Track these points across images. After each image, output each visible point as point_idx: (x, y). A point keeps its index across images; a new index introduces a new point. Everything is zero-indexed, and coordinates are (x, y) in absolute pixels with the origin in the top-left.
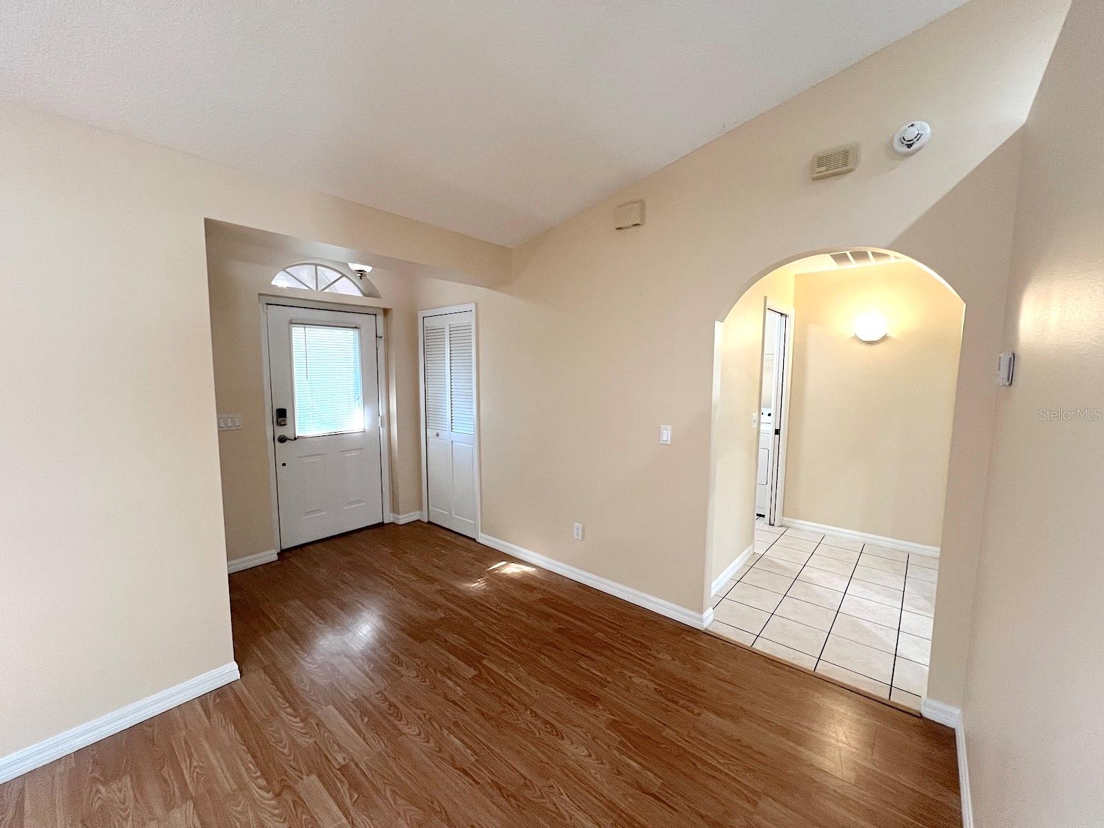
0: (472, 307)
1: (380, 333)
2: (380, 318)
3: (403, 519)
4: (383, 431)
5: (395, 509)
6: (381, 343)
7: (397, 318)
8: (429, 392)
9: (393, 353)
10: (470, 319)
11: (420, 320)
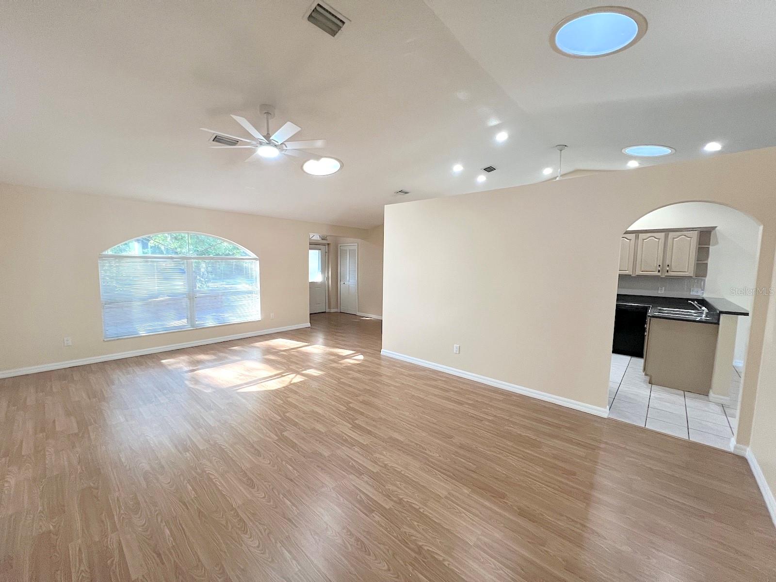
0: (356, 244)
1: (327, 251)
2: (327, 246)
3: (333, 311)
4: (326, 282)
5: (329, 308)
6: (327, 254)
7: (332, 247)
8: (341, 271)
9: (330, 257)
10: (356, 248)
11: (339, 247)
